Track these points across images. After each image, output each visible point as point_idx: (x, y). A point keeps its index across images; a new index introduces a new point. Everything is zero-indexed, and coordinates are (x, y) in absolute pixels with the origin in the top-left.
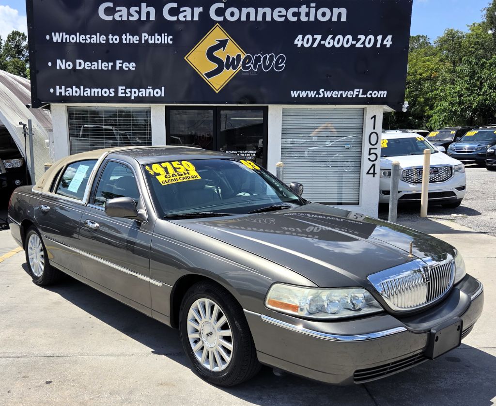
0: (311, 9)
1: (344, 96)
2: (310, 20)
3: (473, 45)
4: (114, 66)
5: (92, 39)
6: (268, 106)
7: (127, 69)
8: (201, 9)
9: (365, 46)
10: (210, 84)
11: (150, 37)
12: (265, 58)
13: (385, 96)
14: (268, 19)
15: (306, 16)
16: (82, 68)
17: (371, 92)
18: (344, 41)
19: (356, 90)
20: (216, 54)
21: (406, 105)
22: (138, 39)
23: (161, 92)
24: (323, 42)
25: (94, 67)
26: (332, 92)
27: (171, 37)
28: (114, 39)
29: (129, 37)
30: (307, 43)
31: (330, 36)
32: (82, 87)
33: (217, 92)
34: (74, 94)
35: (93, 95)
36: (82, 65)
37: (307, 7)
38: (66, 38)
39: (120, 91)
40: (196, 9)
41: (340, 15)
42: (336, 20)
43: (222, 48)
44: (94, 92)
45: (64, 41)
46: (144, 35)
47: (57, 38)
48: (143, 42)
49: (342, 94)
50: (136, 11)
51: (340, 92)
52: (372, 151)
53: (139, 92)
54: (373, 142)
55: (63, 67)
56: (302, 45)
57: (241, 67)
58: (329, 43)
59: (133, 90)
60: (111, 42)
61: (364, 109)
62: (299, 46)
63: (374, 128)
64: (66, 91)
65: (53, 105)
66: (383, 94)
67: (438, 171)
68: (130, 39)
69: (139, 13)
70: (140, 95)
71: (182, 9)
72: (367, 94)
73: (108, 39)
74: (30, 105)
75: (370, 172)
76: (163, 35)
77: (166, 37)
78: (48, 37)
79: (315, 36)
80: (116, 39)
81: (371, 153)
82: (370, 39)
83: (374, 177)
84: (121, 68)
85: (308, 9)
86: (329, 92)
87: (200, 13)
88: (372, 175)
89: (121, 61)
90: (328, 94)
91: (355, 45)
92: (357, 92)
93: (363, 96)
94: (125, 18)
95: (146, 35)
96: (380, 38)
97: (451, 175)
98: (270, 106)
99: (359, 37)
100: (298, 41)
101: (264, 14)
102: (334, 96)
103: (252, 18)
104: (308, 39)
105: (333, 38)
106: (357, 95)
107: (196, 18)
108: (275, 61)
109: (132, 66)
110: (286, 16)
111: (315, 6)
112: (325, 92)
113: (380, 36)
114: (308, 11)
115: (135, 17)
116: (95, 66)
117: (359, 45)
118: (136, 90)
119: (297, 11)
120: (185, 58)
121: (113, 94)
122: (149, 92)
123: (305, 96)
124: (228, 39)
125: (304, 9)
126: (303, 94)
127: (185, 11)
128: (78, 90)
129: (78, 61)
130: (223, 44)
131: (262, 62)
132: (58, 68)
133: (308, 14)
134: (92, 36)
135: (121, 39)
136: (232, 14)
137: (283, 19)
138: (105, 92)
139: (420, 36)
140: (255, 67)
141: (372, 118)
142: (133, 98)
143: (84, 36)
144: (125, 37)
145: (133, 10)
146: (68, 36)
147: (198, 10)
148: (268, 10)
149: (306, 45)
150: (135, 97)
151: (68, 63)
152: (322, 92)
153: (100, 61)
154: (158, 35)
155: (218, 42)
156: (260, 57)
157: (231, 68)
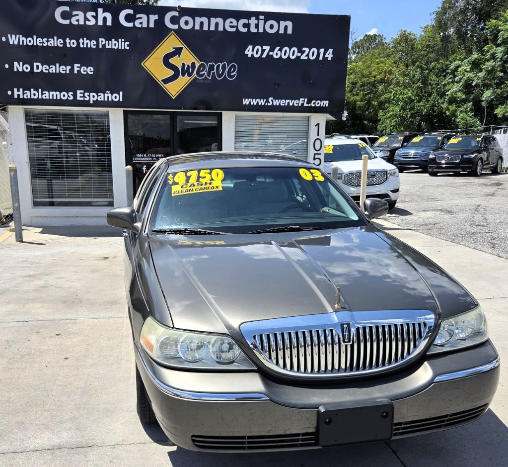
0: (260, 21)
1: (291, 104)
2: (259, 32)
3: (425, 49)
4: (72, 70)
5: (49, 43)
6: (221, 113)
7: (85, 73)
8: (156, 17)
9: (309, 58)
10: (166, 90)
11: (107, 42)
12: (218, 67)
13: (327, 106)
15: (256, 28)
16: (39, 70)
17: (314, 101)
18: (290, 53)
19: (301, 99)
20: (171, 61)
21: (346, 114)
22: (95, 43)
23: (118, 97)
24: (271, 53)
26: (280, 100)
27: (127, 43)
28: (71, 43)
29: (86, 41)
30: (257, 53)
31: (278, 48)
32: (40, 90)
33: (174, 98)
34: (33, 97)
35: (51, 98)
36: (40, 68)
37: (256, 19)
38: (23, 41)
39: (79, 95)
40: (151, 16)
41: (286, 27)
42: (283, 33)
43: (178, 55)
44: (53, 95)
45: (21, 43)
46: (101, 40)
47: (14, 40)
48: (101, 47)
49: (289, 103)
50: (93, 16)
51: (287, 101)
52: (317, 156)
53: (98, 96)
54: (317, 148)
55: (21, 70)
56: (252, 55)
57: (196, 75)
58: (276, 54)
59: (92, 94)
60: (68, 45)
61: (309, 117)
62: (249, 56)
63: (318, 135)
64: (24, 94)
65: (10, 108)
66: (326, 103)
67: (375, 175)
68: (87, 44)
69: (96, 17)
70: (99, 99)
71: (138, 16)
72: (311, 103)
73: (65, 43)
76: (120, 40)
77: (123, 43)
78: (4, 39)
79: (264, 47)
80: (73, 43)
81: (316, 157)
82: (314, 52)
84: (79, 71)
85: (257, 21)
86: (277, 100)
87: (156, 21)
89: (79, 65)
90: (277, 103)
91: (300, 56)
93: (307, 105)
94: (82, 22)
95: (103, 40)
96: (322, 51)
97: (387, 179)
98: (224, 113)
99: (304, 49)
100: (249, 51)
101: (217, 24)
102: (282, 104)
103: (205, 28)
104: (258, 50)
105: (280, 50)
106: (303, 104)
107: (152, 25)
108: (227, 69)
109: (90, 70)
110: (237, 27)
111: (263, 18)
112: (274, 100)
113: (322, 49)
114: (257, 23)
115: (92, 22)
116: (53, 69)
117: (304, 57)
118: (95, 95)
119: (247, 23)
120: (142, 64)
121: (71, 98)
122: (107, 96)
123: (255, 104)
124: (183, 46)
125: (253, 21)
126: (254, 102)
127: (141, 18)
128: (36, 92)
129: (35, 64)
130: (178, 51)
131: (215, 70)
132: (15, 70)
133: (257, 26)
134: (49, 40)
135: (78, 43)
136: (187, 23)
137: (234, 30)
138: (64, 96)
139: (376, 35)
140: (209, 75)
141: (316, 126)
142: (91, 102)
143: (41, 39)
144: (83, 41)
145: (90, 15)
146: (24, 39)
147: (154, 18)
148: (220, 20)
149: (256, 56)
150: (93, 101)
151: (26, 66)
152: (271, 100)
153: (58, 65)
154: (115, 41)
155: (174, 50)
156: (213, 65)
157: (186, 75)
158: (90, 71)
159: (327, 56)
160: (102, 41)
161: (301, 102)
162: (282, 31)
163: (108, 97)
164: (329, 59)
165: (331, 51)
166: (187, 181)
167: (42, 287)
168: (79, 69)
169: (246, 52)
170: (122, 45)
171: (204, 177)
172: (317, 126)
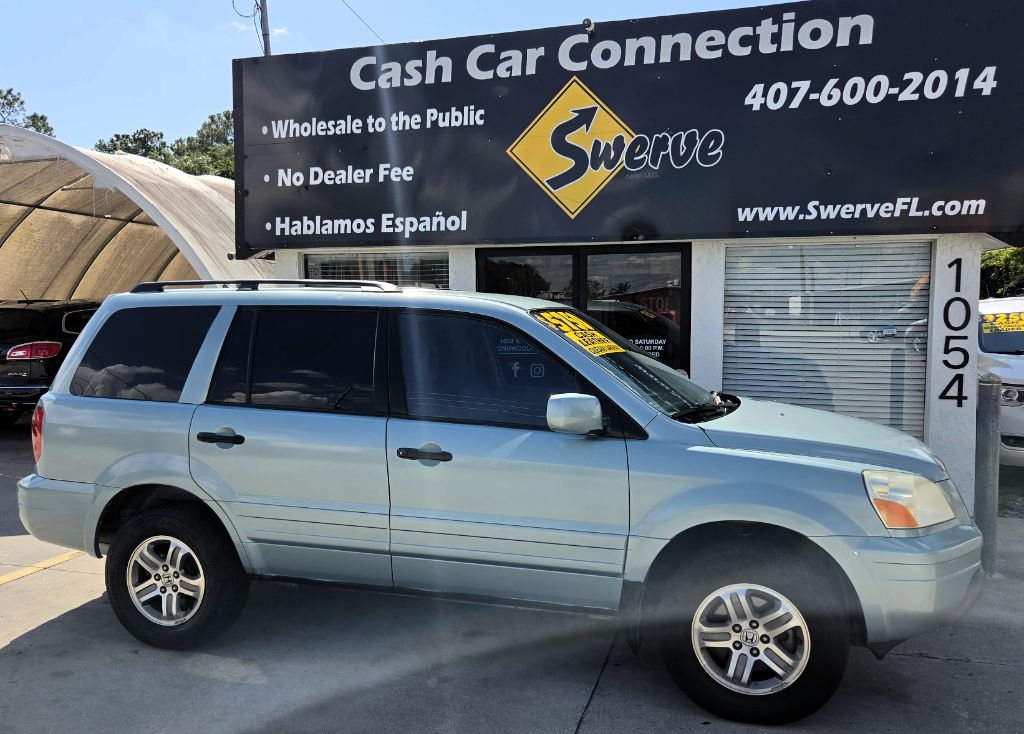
0: (784, 25)
1: (871, 214)
2: (782, 50)
4: (375, 175)
5: (338, 128)
6: (690, 243)
7: (399, 179)
8: (541, 51)
9: (922, 95)
10: (558, 202)
11: (441, 115)
12: (677, 141)
13: (981, 212)
14: (685, 56)
15: (773, 42)
16: (318, 182)
17: (942, 203)
18: (873, 89)
19: (900, 201)
20: (571, 138)
22: (419, 120)
23: (459, 222)
24: (813, 96)
25: (341, 180)
26: (838, 207)
27: (481, 112)
28: (376, 125)
29: (403, 117)
30: (776, 99)
31: (833, 82)
32: (318, 218)
33: (573, 217)
34: (305, 232)
35: (336, 232)
36: (320, 176)
37: (774, 23)
38: (295, 130)
39: (385, 222)
40: (530, 52)
41: (856, 32)
42: (847, 44)
43: (585, 126)
44: (339, 226)
45: (291, 135)
46: (429, 111)
47: (279, 130)
48: (429, 125)
49: (864, 211)
50: (417, 68)
51: (860, 207)
52: (953, 344)
53: (419, 222)
54: (956, 323)
55: (288, 184)
56: (764, 106)
57: (625, 163)
58: (829, 96)
59: (408, 220)
60: (371, 130)
61: (931, 243)
62: (756, 108)
63: (958, 289)
64: (291, 226)
65: (278, 253)
66: (977, 206)
68: (404, 122)
69: (422, 70)
70: (422, 229)
71: (503, 55)
72: (930, 210)
73: (365, 125)
74: (234, 252)
75: (949, 394)
76: (466, 109)
77: (472, 113)
78: (265, 130)
79: (795, 85)
80: (380, 125)
81: (951, 346)
82: (937, 81)
83: (960, 405)
84: (387, 177)
85: (776, 26)
86: (830, 207)
87: (540, 60)
88: (955, 402)
89: (388, 166)
90: (829, 212)
91: (897, 96)
92: (904, 204)
93: (920, 214)
94: (396, 83)
95: (434, 111)
96: (963, 75)
98: (695, 243)
99: (907, 76)
100: (754, 97)
101: (676, 48)
102: (844, 216)
103: (649, 59)
104: (778, 92)
105: (840, 86)
106: (905, 213)
107: (531, 70)
108: (699, 145)
109: (407, 173)
110: (724, 47)
111: (793, 18)
112: (822, 208)
113: (962, 70)
114: (776, 31)
115: (415, 80)
116: (342, 177)
117: (907, 95)
118: (414, 220)
119: (751, 34)
120: (508, 151)
121: (371, 230)
122: (437, 222)
123: (770, 218)
124: (595, 105)
125: (767, 28)
126: (767, 214)
127: (510, 58)
128: (311, 223)
129: (313, 170)
130: (585, 117)
131: (670, 149)
132: (280, 184)
133: (776, 38)
134: (339, 122)
135: (389, 124)
136: (606, 55)
137: (718, 54)
138: (359, 226)
140: (654, 161)
141: (950, 266)
143: (324, 123)
144: (396, 119)
145: (412, 65)
146: (297, 125)
147: (535, 54)
148: (684, 39)
149: (772, 106)
150: (410, 232)
151: (296, 175)
152: (815, 207)
153: (350, 168)
154: (457, 110)
155: (577, 114)
156: (665, 139)
157: (602, 165)
158: (408, 176)
159: (977, 84)
160: (432, 114)
161: (900, 207)
162: (843, 41)
163: (439, 223)
164: (987, 92)
165: (990, 72)
169: (748, 101)
170: (473, 116)
172: (955, 266)
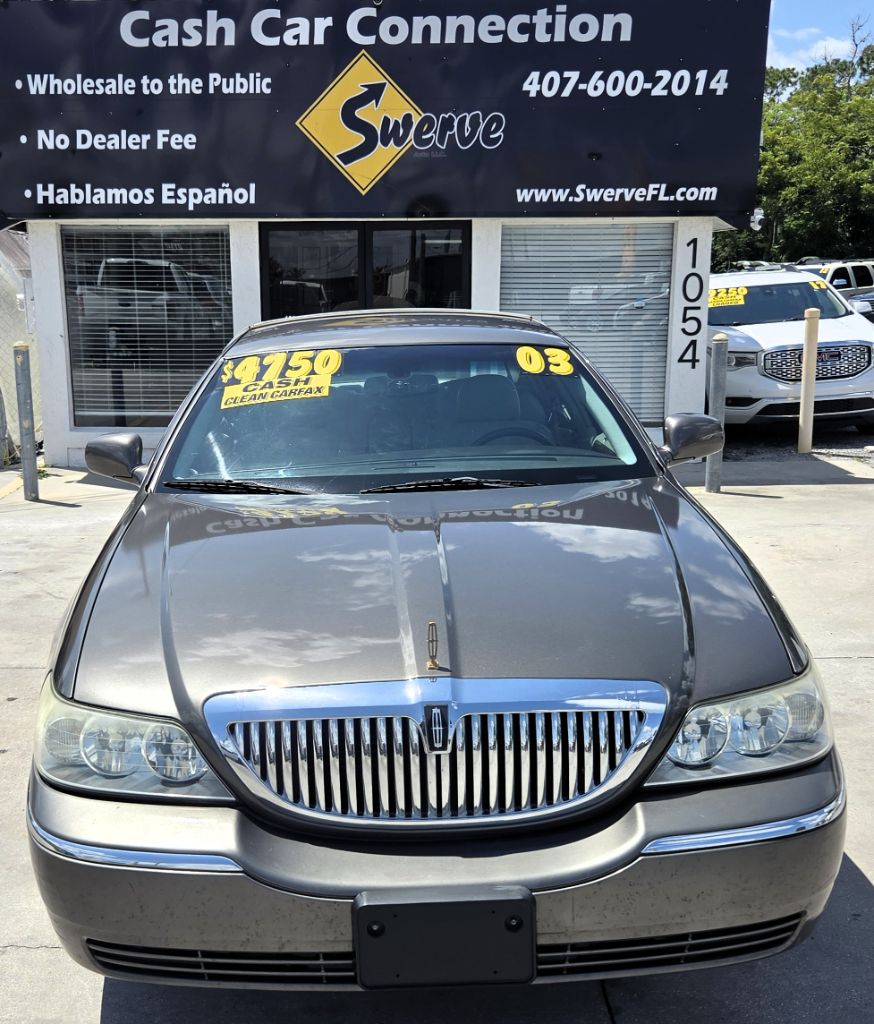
0: (558, 16)
1: (628, 198)
2: (555, 40)
4: (152, 142)
5: (108, 87)
6: (470, 222)
7: (180, 147)
8: (329, 21)
9: (670, 92)
10: (349, 178)
11: (225, 80)
12: (462, 122)
13: (713, 198)
14: (469, 38)
15: (547, 32)
16: (87, 146)
17: (683, 189)
18: (627, 83)
19: (652, 186)
20: (360, 113)
21: (759, 214)
22: (201, 84)
23: (247, 195)
24: (582, 86)
25: (113, 145)
26: (602, 190)
27: (268, 80)
28: (152, 86)
29: (182, 80)
30: (550, 87)
31: (598, 74)
32: (88, 187)
33: (364, 193)
34: (74, 201)
35: (110, 201)
36: (89, 140)
37: (548, 14)
38: (56, 86)
39: (165, 194)
40: (318, 21)
41: (617, 28)
42: (610, 39)
43: (374, 101)
44: (114, 195)
45: (52, 92)
46: (212, 76)
47: (37, 85)
48: (211, 91)
49: (622, 195)
50: (196, 28)
51: (619, 191)
52: (690, 314)
53: (204, 194)
54: (692, 294)
55: (50, 146)
56: (539, 93)
57: (413, 141)
58: (595, 87)
59: (192, 191)
60: (146, 91)
61: (673, 224)
62: (533, 94)
63: (694, 266)
64: (56, 194)
65: (31, 223)
66: (710, 193)
67: (839, 355)
68: (184, 85)
69: (203, 30)
70: (207, 202)
71: (290, 22)
72: (674, 194)
73: (139, 87)
75: (685, 358)
76: (252, 75)
77: (258, 80)
78: (19, 84)
79: (566, 74)
80: (156, 86)
81: (688, 317)
82: (682, 79)
83: (694, 367)
84: (167, 145)
85: (550, 17)
86: (595, 191)
87: (328, 30)
88: (690, 364)
89: (167, 132)
90: (594, 195)
91: (650, 90)
92: (654, 189)
93: (667, 199)
94: (173, 42)
95: (218, 76)
96: (702, 75)
97: (869, 362)
98: (476, 222)
99: (659, 73)
100: (531, 84)
101: (460, 30)
102: (606, 199)
103: (435, 39)
104: (552, 81)
105: (604, 78)
106: (655, 197)
107: (319, 40)
108: (482, 126)
109: (189, 141)
110: (505, 33)
111: (565, 10)
112: (588, 191)
113: (702, 71)
114: (550, 21)
115: (195, 41)
116: (115, 142)
117: (658, 91)
118: (198, 191)
119: (528, 22)
120: (297, 123)
121: (150, 200)
122: (224, 194)
123: (545, 199)
124: (385, 81)
125: (542, 18)
126: (542, 195)
127: (297, 25)
128: (80, 192)
129: (80, 133)
130: (374, 93)
131: (455, 129)
132: (40, 147)
133: (550, 28)
134: (108, 81)
135: (166, 86)
136: (394, 30)
137: (498, 39)
138: (136, 196)
140: (441, 141)
141: (688, 245)
142: (191, 208)
143: (91, 81)
144: (175, 81)
145: (190, 24)
146: (59, 82)
147: (323, 24)
148: (467, 21)
149: (547, 94)
150: (195, 204)
151: (60, 137)
152: (582, 190)
153: (124, 133)
154: (241, 77)
155: (366, 89)
156: (451, 119)
157: (392, 141)
158: (191, 144)
159: (713, 85)
160: (215, 79)
161: (651, 192)
162: (607, 37)
163: (225, 196)
164: (720, 92)
165: (723, 74)
166: (259, 377)
167: (29, 597)
168: (166, 139)
170: (257, 84)
171: (297, 368)
172: (692, 245)
